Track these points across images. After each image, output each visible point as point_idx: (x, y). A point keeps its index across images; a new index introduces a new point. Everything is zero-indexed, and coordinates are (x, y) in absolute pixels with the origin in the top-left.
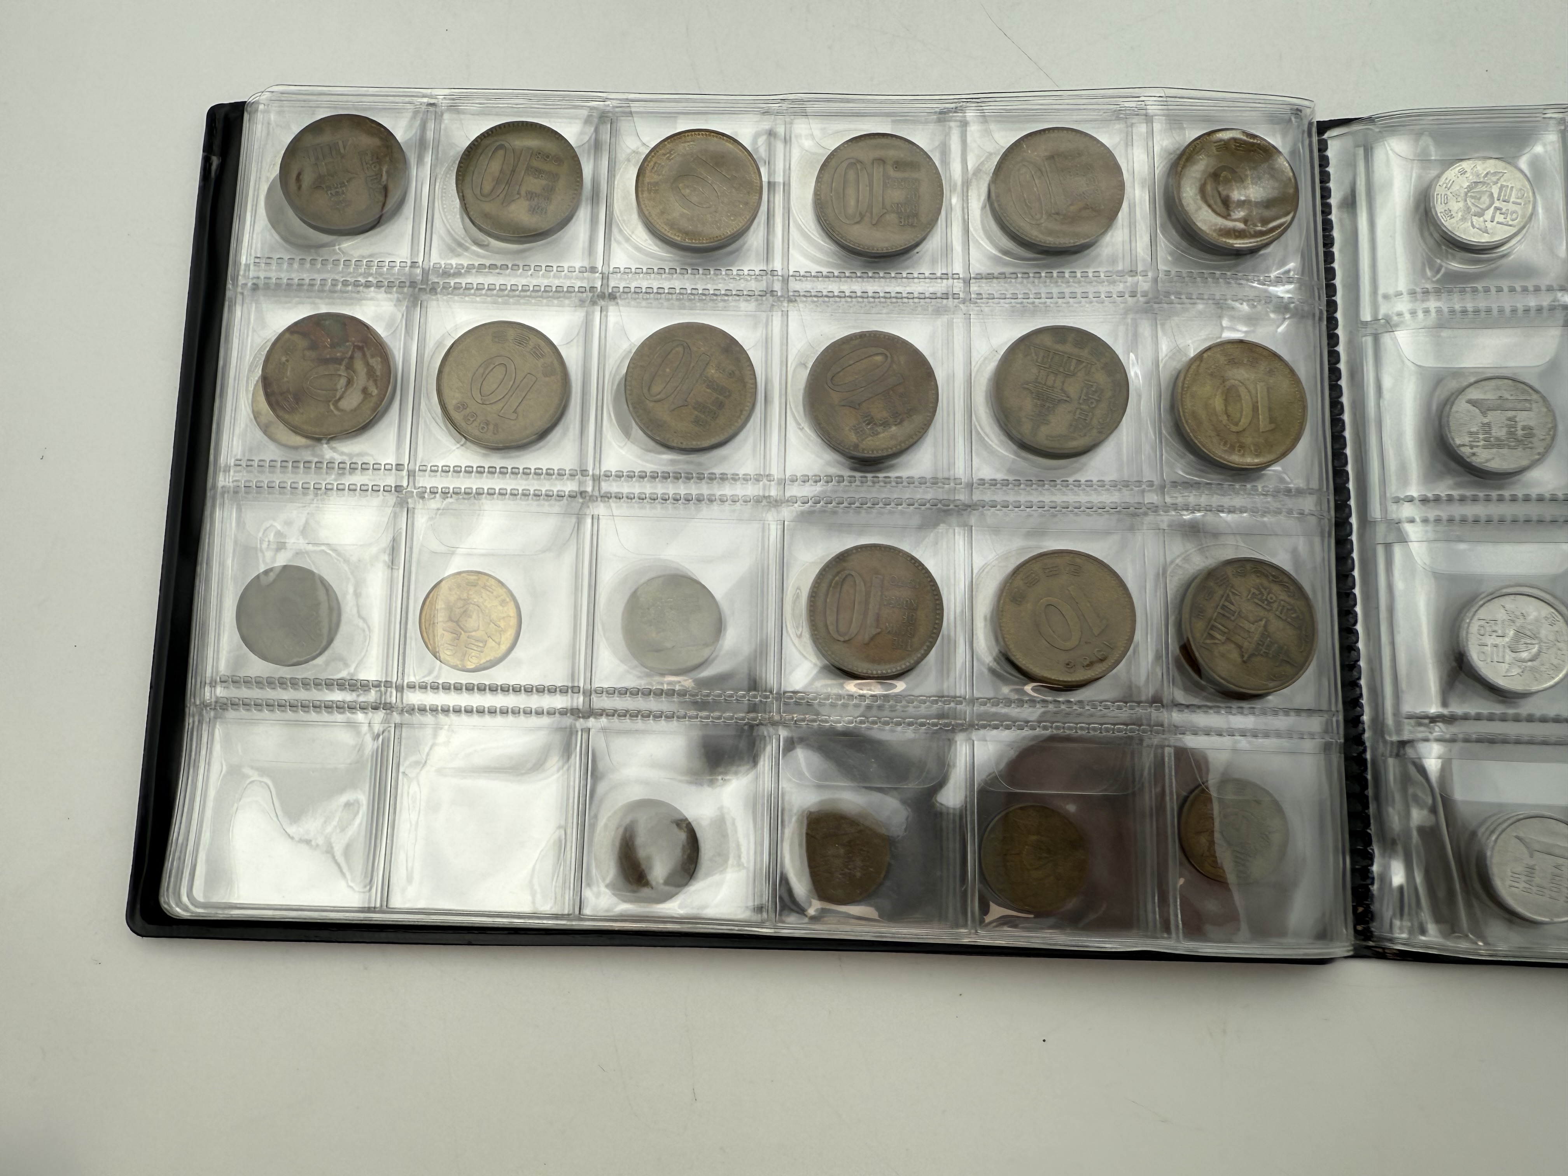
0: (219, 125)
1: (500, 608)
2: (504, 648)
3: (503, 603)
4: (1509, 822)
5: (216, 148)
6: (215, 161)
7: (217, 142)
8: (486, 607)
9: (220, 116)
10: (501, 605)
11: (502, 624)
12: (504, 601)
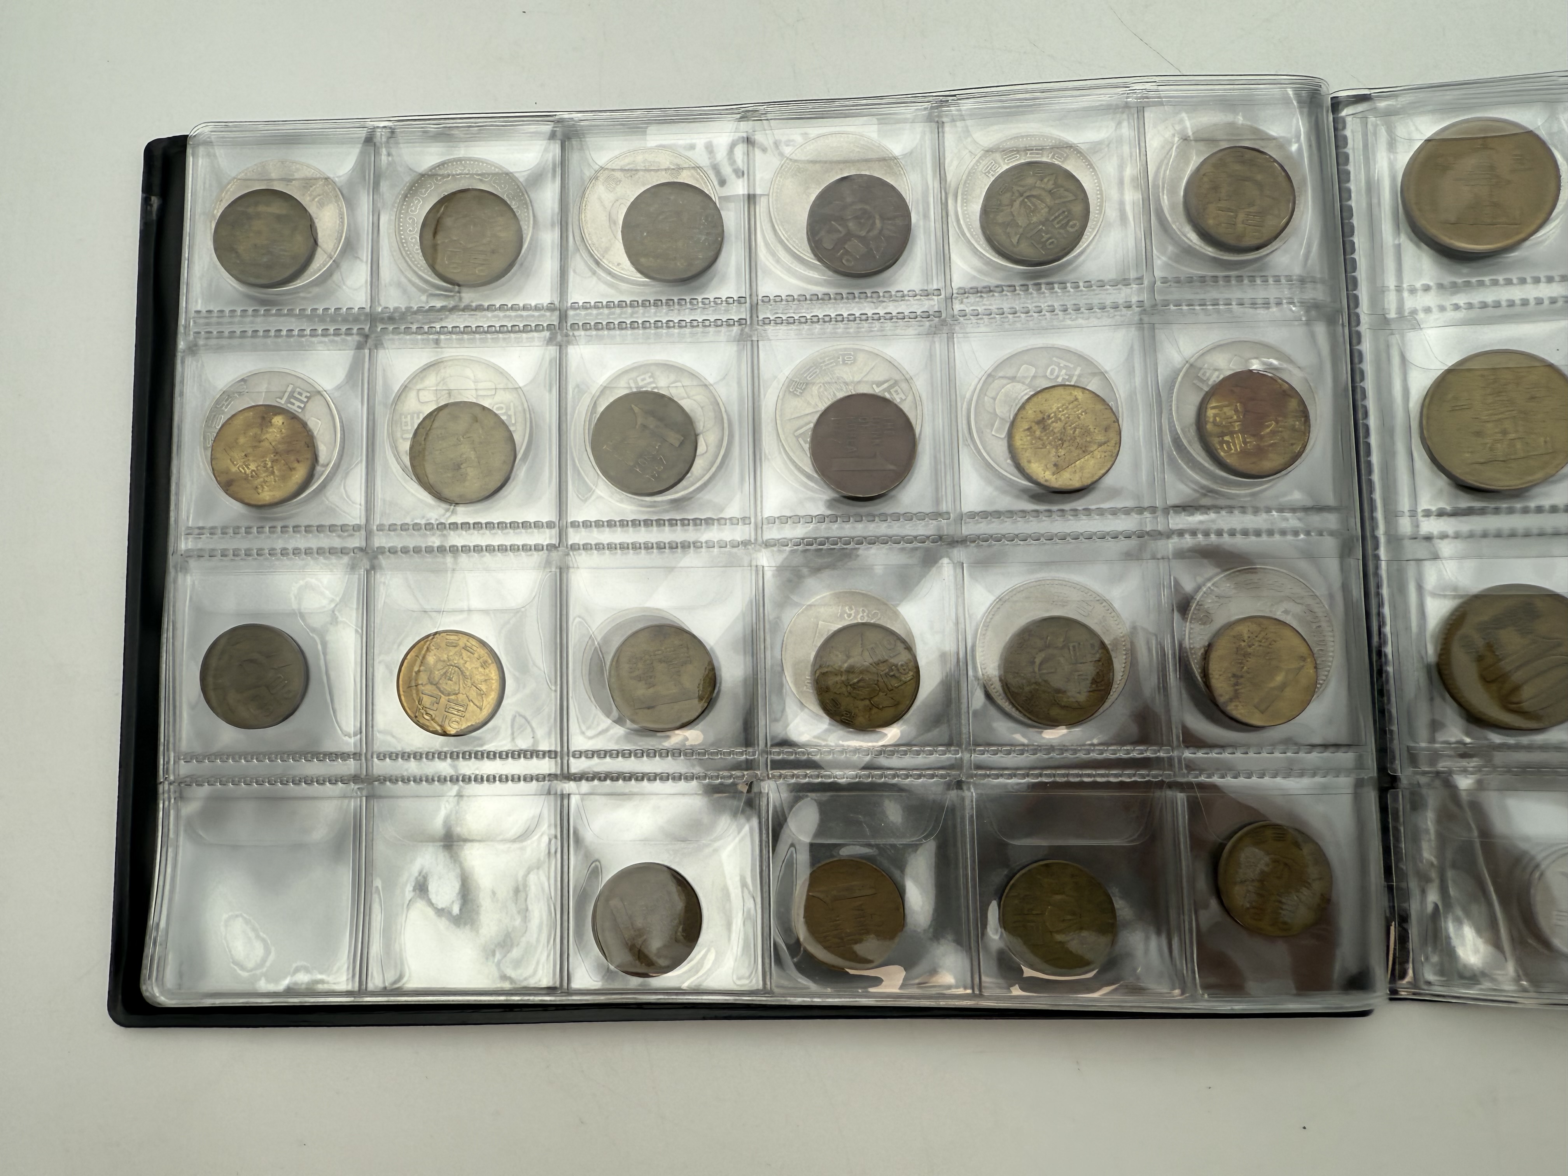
0: (158, 164)
1: (481, 670)
2: (485, 713)
3: (484, 665)
4: (1554, 857)
5: (156, 188)
6: (155, 201)
7: (157, 181)
8: (467, 669)
9: (158, 153)
10: (482, 666)
11: (483, 687)
12: (485, 662)
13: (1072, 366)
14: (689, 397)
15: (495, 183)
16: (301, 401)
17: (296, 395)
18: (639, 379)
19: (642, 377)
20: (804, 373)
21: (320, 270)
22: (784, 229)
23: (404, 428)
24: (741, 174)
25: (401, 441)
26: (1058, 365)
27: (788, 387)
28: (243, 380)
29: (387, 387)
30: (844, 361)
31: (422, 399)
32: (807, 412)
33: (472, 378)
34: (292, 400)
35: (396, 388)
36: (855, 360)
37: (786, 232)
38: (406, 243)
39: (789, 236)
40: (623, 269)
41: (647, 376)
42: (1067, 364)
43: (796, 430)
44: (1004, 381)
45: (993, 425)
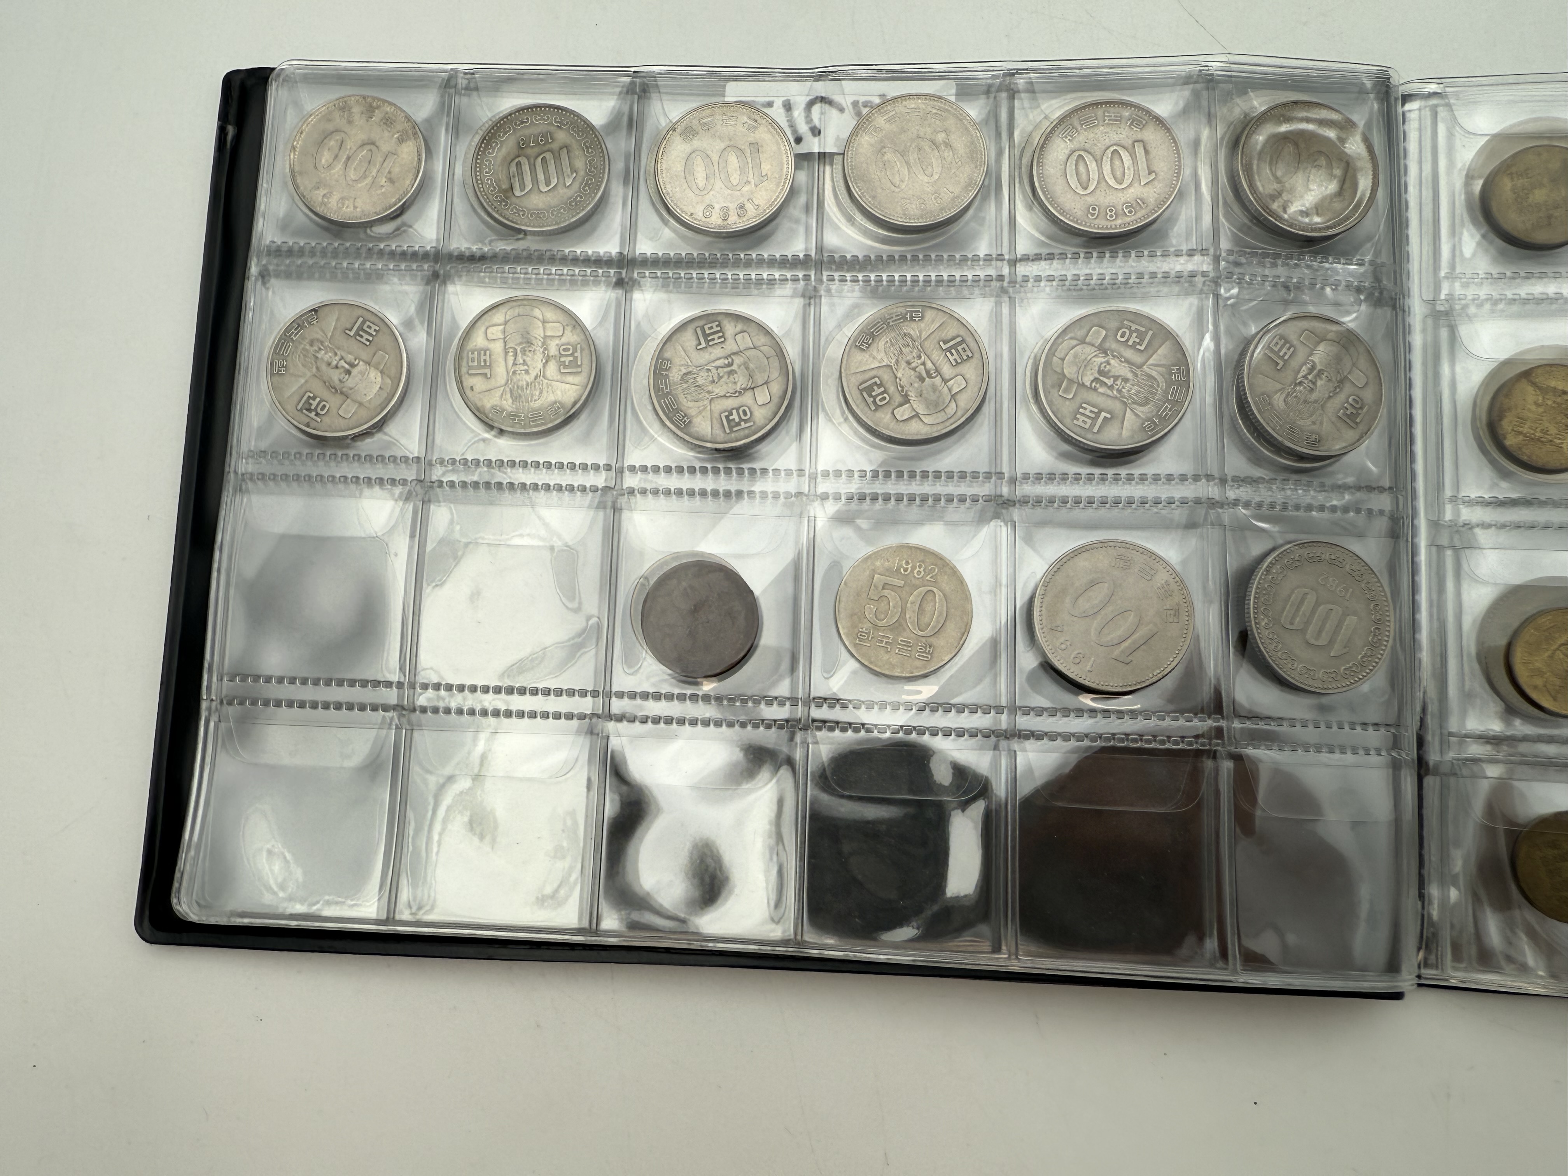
13: (1143, 329)
14: (755, 348)
15: (572, 130)
16: (370, 335)
17: (365, 328)
18: (706, 327)
19: (710, 325)
20: (871, 328)
21: (395, 205)
22: (858, 187)
23: (471, 364)
24: (817, 132)
25: (467, 376)
26: (1129, 328)
27: (855, 341)
28: (314, 310)
29: (455, 324)
30: (912, 317)
31: (490, 336)
32: (873, 366)
33: (541, 317)
34: (361, 333)
35: (464, 324)
36: (922, 318)
37: (860, 190)
38: (482, 184)
39: (862, 193)
40: (696, 219)
41: (714, 325)
42: (1138, 327)
43: (861, 384)
44: (1074, 342)
45: (1060, 386)
